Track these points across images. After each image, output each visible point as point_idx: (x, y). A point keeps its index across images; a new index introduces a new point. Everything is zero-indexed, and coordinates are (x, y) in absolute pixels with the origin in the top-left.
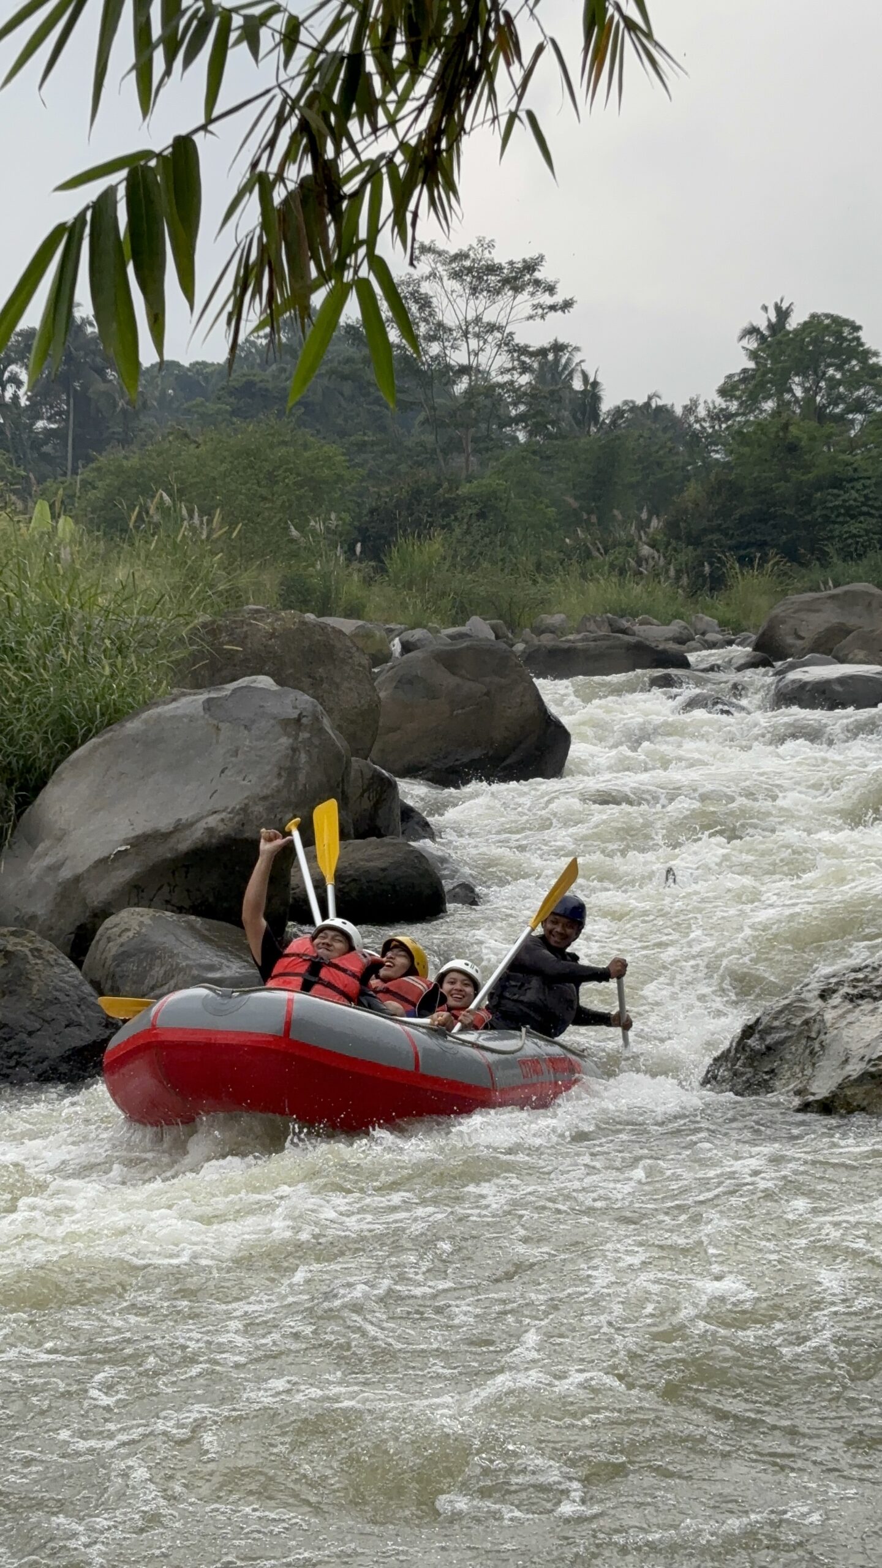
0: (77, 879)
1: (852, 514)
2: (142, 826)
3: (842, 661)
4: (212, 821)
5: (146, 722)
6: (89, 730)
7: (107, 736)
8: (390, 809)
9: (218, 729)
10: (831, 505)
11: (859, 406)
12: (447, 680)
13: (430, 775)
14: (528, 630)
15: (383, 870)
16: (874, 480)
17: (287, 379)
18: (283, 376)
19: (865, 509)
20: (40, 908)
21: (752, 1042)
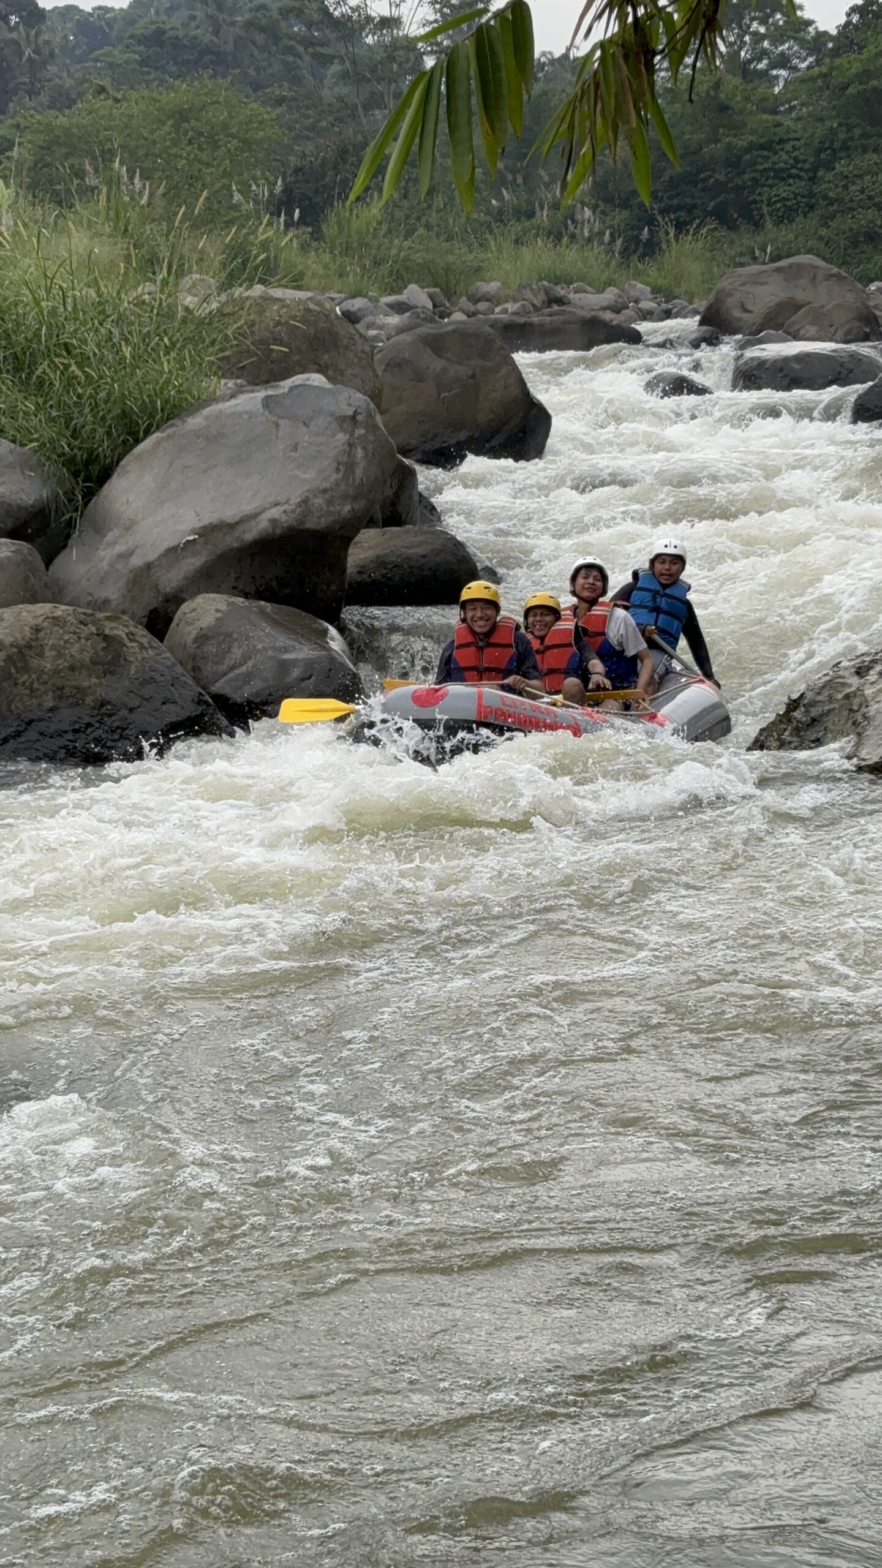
0: (149, 566)
1: (782, 175)
2: (209, 517)
3: (796, 337)
4: (275, 513)
5: (207, 418)
6: (150, 426)
7: (169, 431)
8: (411, 497)
9: (277, 425)
10: (760, 168)
11: (783, 61)
12: (434, 364)
13: (419, 457)
14: (464, 298)
15: (424, 557)
16: (802, 141)
17: (198, 27)
18: (193, 24)
19: (794, 171)
20: (113, 592)
21: (797, 714)
